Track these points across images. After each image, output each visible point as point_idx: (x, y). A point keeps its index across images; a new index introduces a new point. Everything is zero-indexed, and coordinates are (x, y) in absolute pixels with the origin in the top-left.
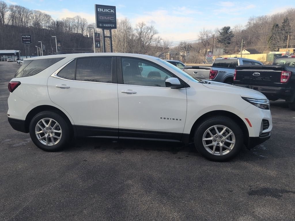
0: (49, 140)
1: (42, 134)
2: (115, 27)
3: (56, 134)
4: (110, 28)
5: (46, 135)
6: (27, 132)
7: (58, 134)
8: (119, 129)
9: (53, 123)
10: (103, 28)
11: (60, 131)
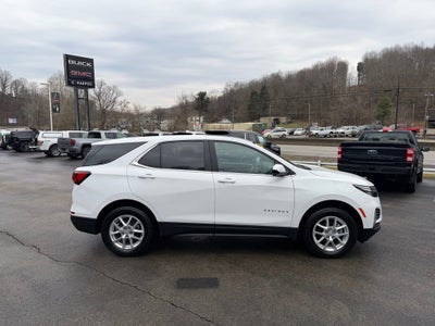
0: (127, 242)
1: (118, 236)
2: (93, 86)
3: (136, 234)
4: (86, 87)
5: (124, 237)
6: (97, 233)
7: (138, 235)
8: (215, 225)
9: (133, 222)
10: (77, 86)
11: (142, 231)
